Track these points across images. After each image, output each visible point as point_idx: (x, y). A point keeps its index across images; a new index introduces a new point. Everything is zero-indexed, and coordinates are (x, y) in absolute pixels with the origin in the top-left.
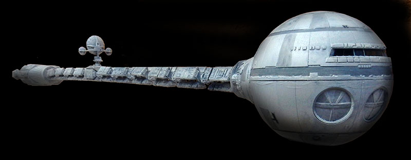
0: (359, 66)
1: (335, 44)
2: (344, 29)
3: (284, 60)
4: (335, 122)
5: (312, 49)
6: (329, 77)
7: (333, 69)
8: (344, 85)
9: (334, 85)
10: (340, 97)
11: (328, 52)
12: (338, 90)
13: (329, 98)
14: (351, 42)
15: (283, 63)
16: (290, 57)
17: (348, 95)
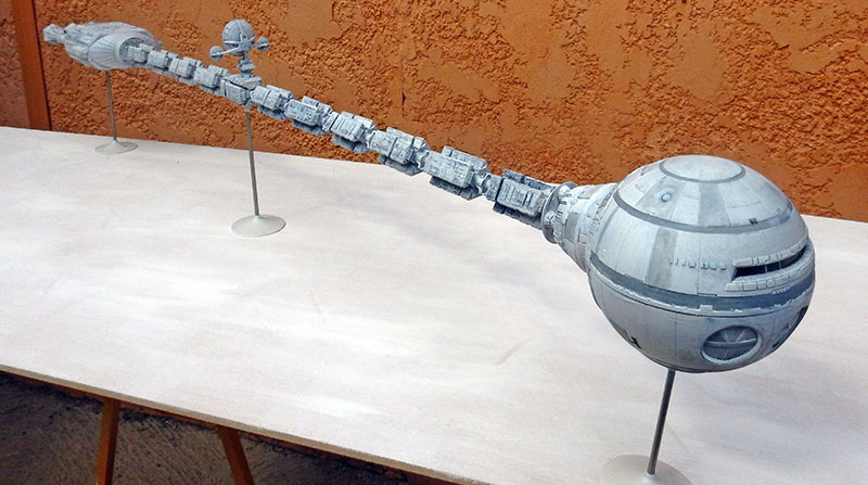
0: (774, 293)
1: (739, 260)
2: (752, 227)
3: (658, 275)
4: (731, 361)
5: (704, 268)
6: (729, 313)
7: (736, 301)
8: (752, 322)
9: (736, 322)
10: (741, 335)
11: (730, 273)
12: (739, 328)
13: (726, 336)
14: (763, 253)
15: (657, 280)
16: (668, 274)
17: (754, 332)
